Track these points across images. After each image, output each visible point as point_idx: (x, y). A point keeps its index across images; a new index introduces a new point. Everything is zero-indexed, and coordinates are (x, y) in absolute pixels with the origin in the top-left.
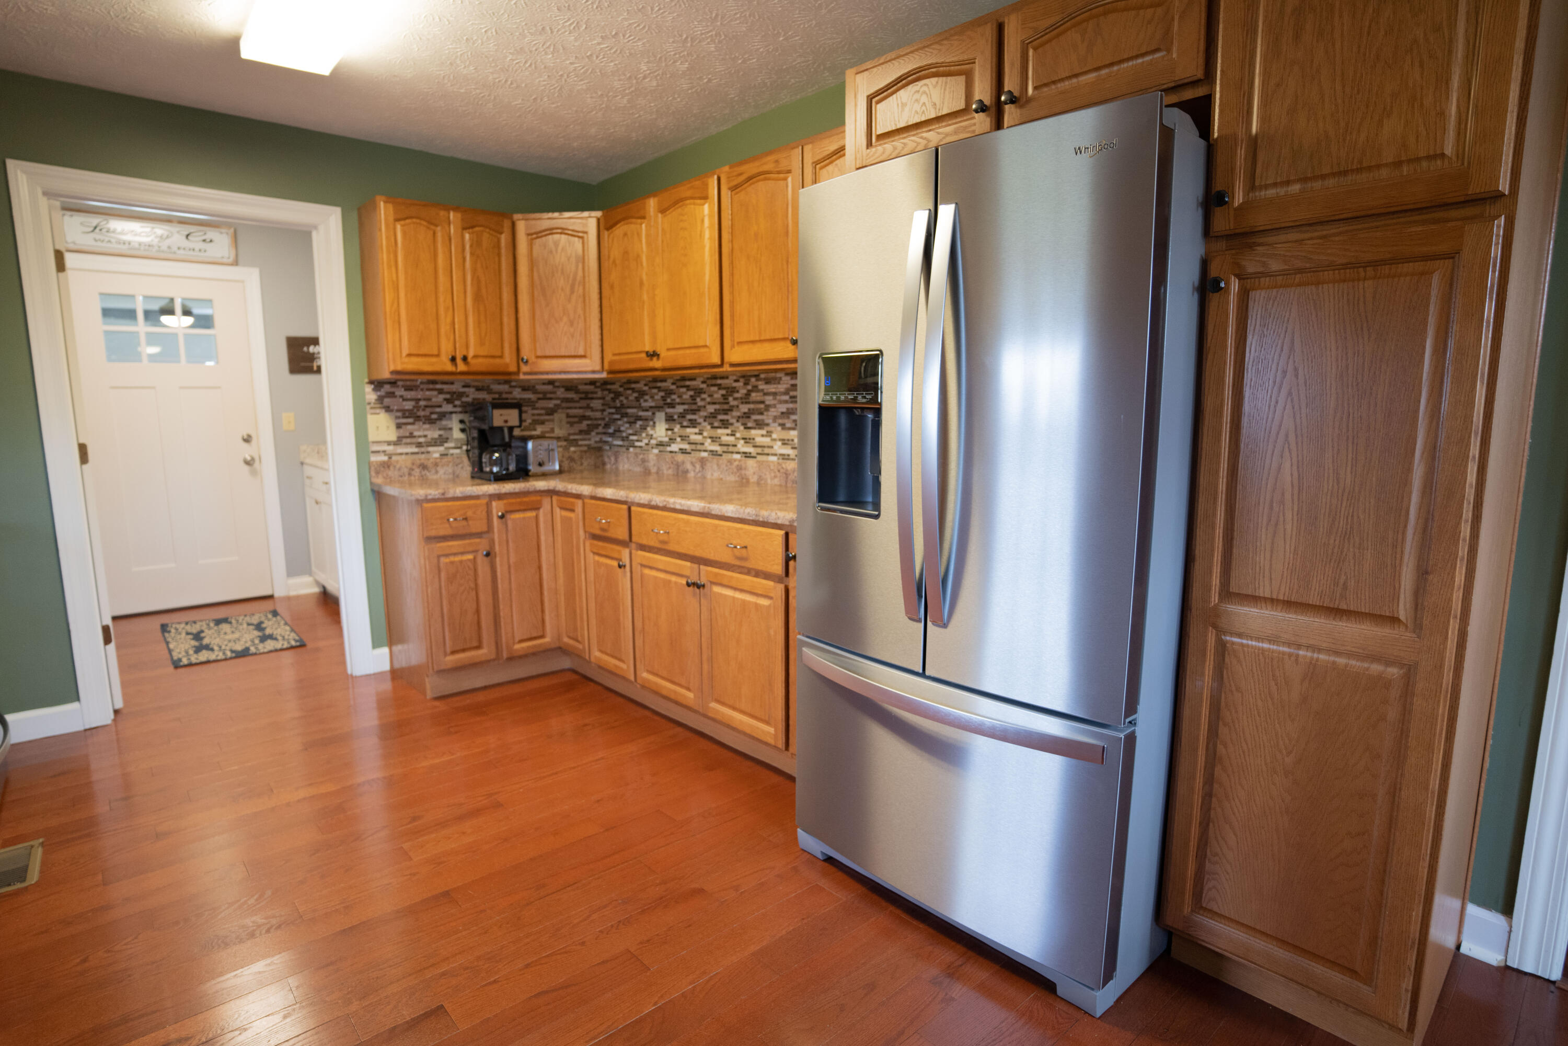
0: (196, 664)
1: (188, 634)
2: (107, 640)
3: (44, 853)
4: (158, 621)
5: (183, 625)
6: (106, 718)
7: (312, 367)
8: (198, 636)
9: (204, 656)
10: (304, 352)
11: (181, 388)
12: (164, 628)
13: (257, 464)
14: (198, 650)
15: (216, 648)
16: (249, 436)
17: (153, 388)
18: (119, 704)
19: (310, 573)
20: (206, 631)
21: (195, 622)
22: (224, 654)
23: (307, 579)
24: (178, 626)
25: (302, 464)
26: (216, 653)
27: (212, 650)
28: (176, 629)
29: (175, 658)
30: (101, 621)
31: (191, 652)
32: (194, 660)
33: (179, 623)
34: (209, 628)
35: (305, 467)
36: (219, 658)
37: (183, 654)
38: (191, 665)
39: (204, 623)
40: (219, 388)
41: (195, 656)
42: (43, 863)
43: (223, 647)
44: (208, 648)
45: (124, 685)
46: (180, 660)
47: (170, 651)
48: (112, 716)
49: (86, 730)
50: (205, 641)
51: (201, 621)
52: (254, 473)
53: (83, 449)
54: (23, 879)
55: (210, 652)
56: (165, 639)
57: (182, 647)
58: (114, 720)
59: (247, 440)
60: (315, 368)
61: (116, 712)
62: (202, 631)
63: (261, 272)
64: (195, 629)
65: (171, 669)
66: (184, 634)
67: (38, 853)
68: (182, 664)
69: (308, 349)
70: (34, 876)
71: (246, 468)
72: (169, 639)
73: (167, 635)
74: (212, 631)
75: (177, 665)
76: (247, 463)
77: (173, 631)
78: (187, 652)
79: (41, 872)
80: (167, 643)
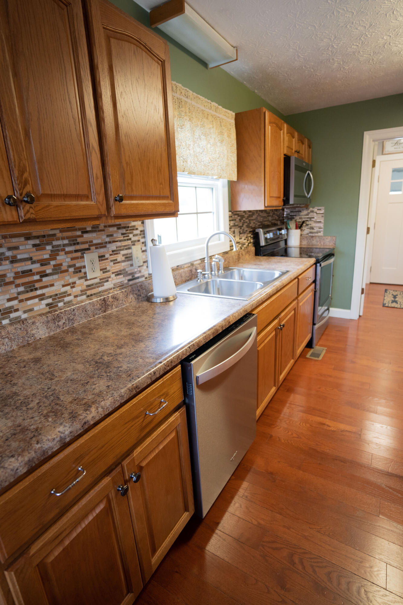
0: (390, 307)
1: (392, 295)
2: (362, 293)
3: (326, 353)
4: (384, 287)
5: (392, 291)
6: (356, 317)
8: (395, 297)
9: (394, 305)
12: (386, 291)
14: (393, 302)
15: (399, 303)
18: (361, 314)
20: (399, 295)
21: (396, 291)
22: (401, 306)
24: (390, 291)
26: (398, 305)
27: (397, 303)
28: (390, 292)
29: (384, 303)
30: (362, 287)
31: (390, 302)
32: (390, 306)
33: (391, 290)
34: (400, 294)
36: (398, 307)
37: (388, 302)
38: (388, 307)
39: (399, 292)
41: (391, 304)
42: (324, 355)
43: (401, 303)
44: (396, 302)
45: (364, 307)
46: (385, 304)
47: (384, 300)
48: (358, 317)
49: (350, 319)
50: (397, 299)
51: (399, 291)
53: (368, 229)
54: (318, 357)
55: (396, 304)
56: (385, 294)
57: (388, 299)
58: (359, 319)
61: (360, 316)
62: (397, 295)
64: (395, 293)
65: (381, 306)
66: (391, 295)
67: (324, 352)
68: (385, 306)
70: (320, 358)
72: (386, 295)
73: (386, 293)
74: (401, 296)
75: (384, 305)
77: (388, 292)
78: (389, 302)
79: (323, 358)
80: (385, 296)
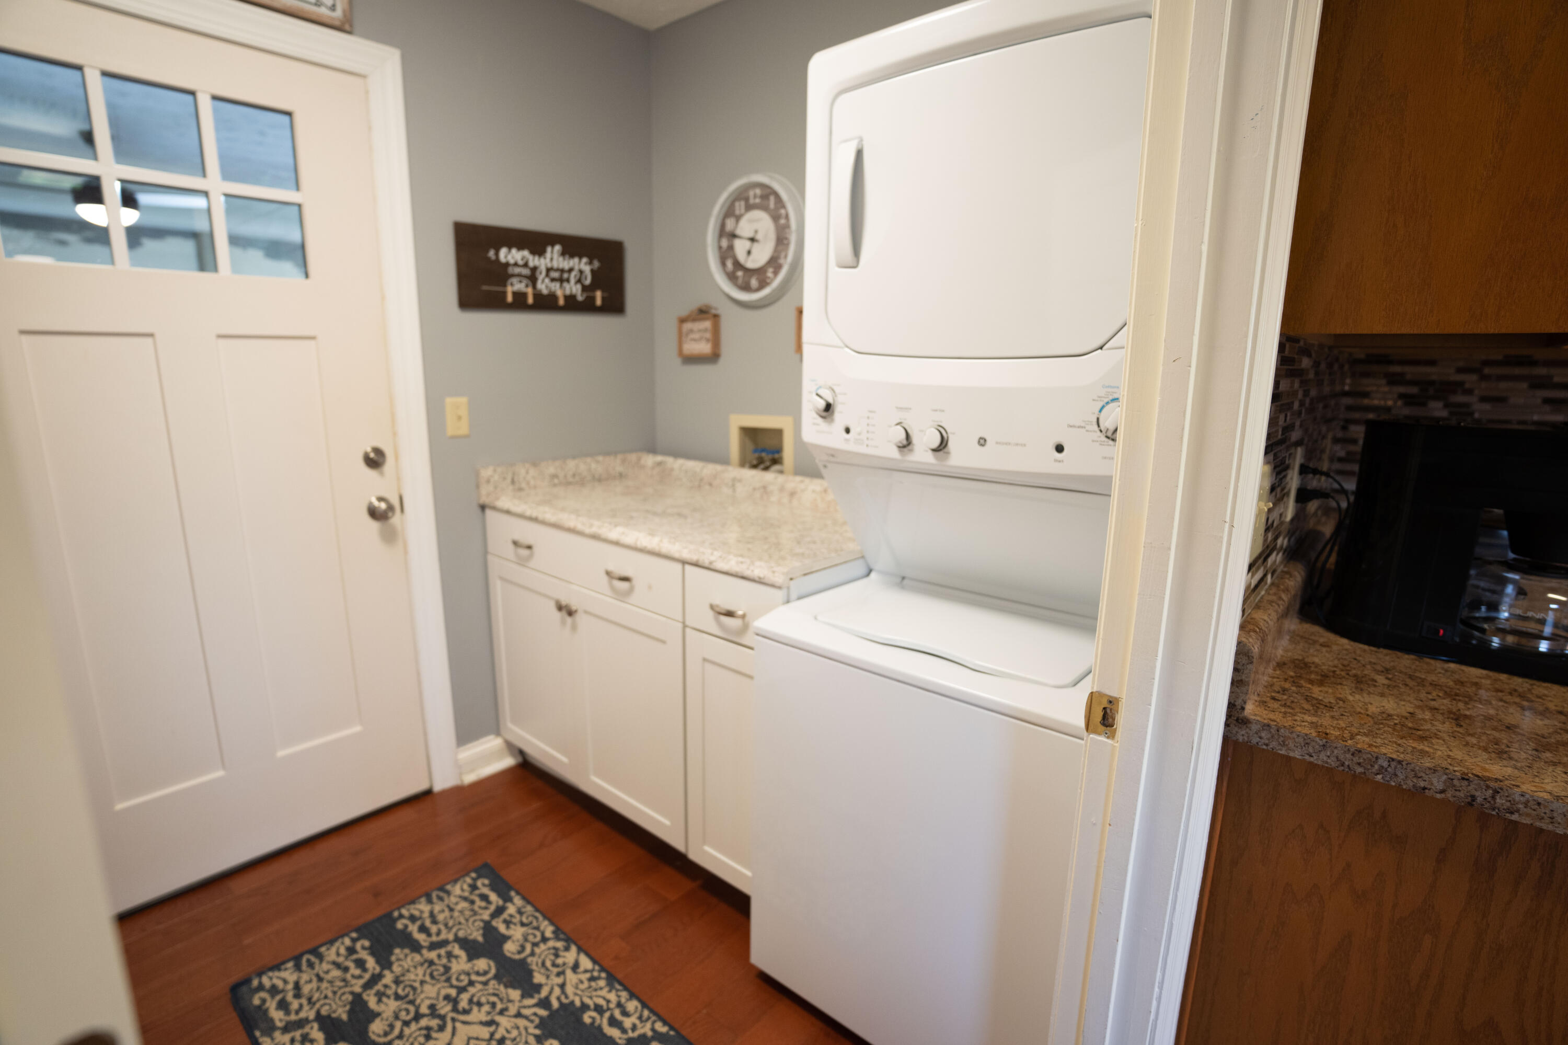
7: (504, 294)
10: (489, 259)
11: (220, 336)
13: (396, 519)
16: (378, 452)
17: (151, 335)
19: (498, 733)
23: (492, 743)
25: (483, 508)
35: (489, 513)
40: (313, 338)
52: (390, 537)
59: (375, 460)
60: (510, 298)
63: (404, 58)
69: (497, 254)
71: (374, 525)
76: (373, 513)
